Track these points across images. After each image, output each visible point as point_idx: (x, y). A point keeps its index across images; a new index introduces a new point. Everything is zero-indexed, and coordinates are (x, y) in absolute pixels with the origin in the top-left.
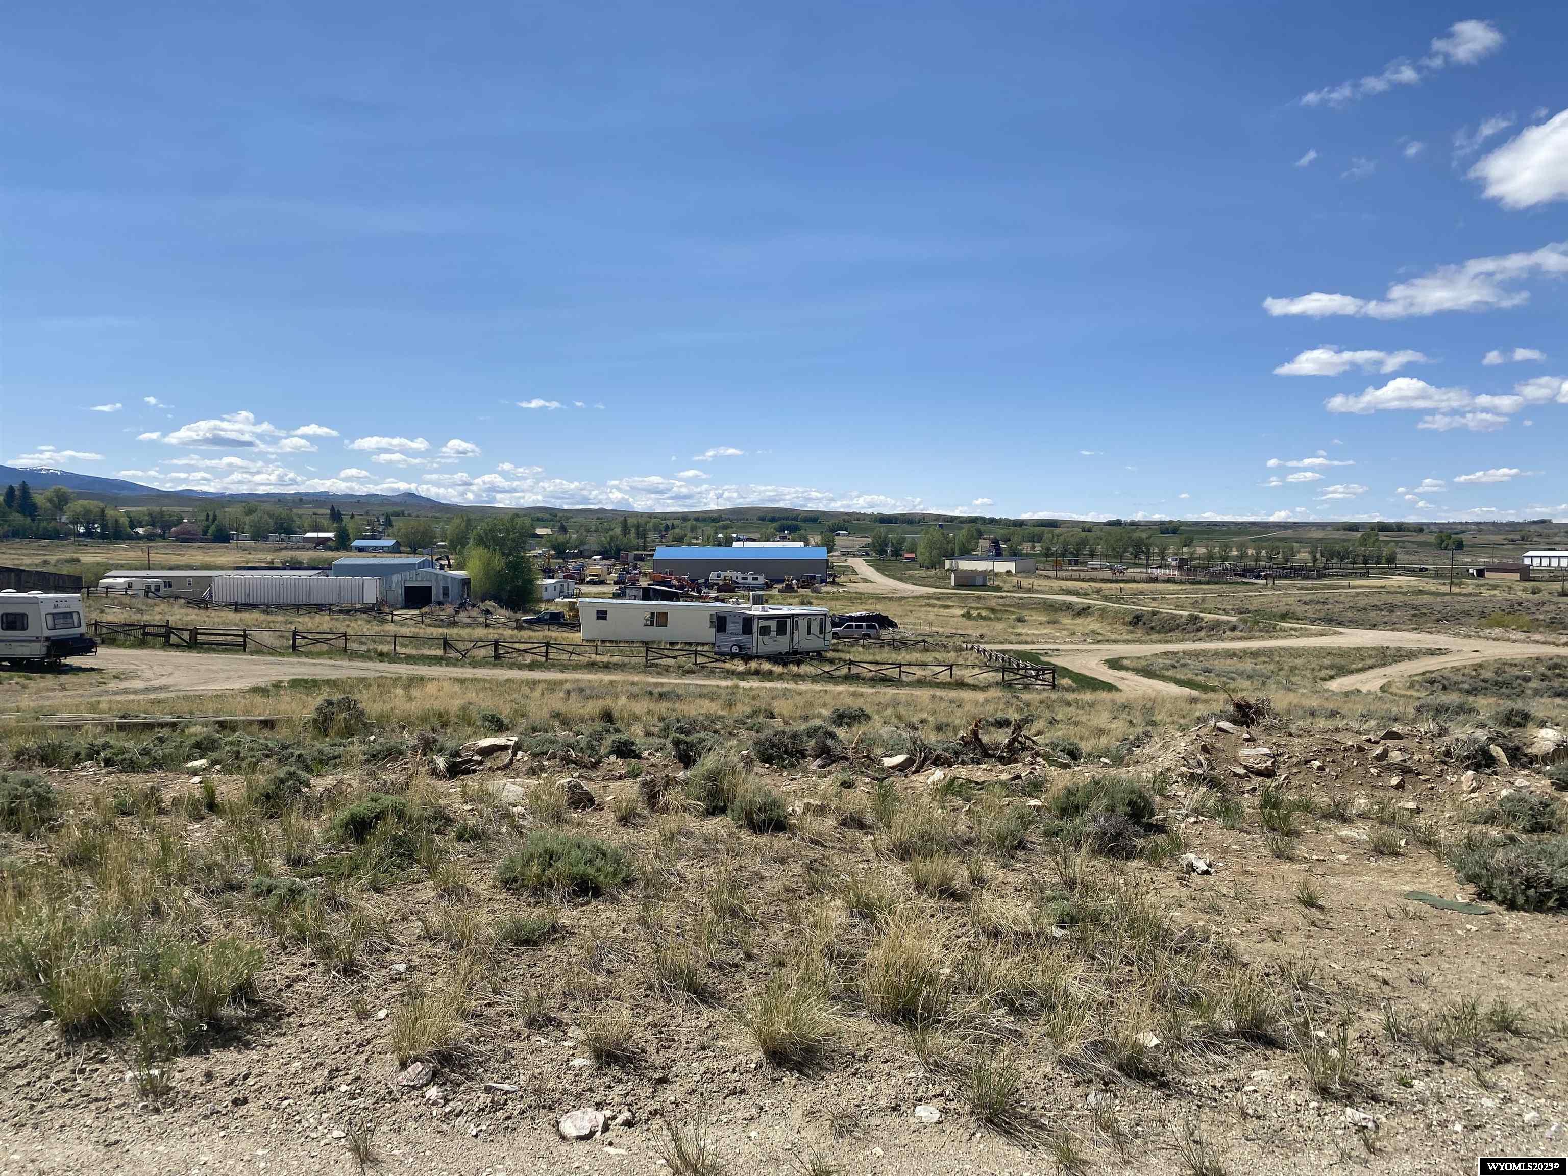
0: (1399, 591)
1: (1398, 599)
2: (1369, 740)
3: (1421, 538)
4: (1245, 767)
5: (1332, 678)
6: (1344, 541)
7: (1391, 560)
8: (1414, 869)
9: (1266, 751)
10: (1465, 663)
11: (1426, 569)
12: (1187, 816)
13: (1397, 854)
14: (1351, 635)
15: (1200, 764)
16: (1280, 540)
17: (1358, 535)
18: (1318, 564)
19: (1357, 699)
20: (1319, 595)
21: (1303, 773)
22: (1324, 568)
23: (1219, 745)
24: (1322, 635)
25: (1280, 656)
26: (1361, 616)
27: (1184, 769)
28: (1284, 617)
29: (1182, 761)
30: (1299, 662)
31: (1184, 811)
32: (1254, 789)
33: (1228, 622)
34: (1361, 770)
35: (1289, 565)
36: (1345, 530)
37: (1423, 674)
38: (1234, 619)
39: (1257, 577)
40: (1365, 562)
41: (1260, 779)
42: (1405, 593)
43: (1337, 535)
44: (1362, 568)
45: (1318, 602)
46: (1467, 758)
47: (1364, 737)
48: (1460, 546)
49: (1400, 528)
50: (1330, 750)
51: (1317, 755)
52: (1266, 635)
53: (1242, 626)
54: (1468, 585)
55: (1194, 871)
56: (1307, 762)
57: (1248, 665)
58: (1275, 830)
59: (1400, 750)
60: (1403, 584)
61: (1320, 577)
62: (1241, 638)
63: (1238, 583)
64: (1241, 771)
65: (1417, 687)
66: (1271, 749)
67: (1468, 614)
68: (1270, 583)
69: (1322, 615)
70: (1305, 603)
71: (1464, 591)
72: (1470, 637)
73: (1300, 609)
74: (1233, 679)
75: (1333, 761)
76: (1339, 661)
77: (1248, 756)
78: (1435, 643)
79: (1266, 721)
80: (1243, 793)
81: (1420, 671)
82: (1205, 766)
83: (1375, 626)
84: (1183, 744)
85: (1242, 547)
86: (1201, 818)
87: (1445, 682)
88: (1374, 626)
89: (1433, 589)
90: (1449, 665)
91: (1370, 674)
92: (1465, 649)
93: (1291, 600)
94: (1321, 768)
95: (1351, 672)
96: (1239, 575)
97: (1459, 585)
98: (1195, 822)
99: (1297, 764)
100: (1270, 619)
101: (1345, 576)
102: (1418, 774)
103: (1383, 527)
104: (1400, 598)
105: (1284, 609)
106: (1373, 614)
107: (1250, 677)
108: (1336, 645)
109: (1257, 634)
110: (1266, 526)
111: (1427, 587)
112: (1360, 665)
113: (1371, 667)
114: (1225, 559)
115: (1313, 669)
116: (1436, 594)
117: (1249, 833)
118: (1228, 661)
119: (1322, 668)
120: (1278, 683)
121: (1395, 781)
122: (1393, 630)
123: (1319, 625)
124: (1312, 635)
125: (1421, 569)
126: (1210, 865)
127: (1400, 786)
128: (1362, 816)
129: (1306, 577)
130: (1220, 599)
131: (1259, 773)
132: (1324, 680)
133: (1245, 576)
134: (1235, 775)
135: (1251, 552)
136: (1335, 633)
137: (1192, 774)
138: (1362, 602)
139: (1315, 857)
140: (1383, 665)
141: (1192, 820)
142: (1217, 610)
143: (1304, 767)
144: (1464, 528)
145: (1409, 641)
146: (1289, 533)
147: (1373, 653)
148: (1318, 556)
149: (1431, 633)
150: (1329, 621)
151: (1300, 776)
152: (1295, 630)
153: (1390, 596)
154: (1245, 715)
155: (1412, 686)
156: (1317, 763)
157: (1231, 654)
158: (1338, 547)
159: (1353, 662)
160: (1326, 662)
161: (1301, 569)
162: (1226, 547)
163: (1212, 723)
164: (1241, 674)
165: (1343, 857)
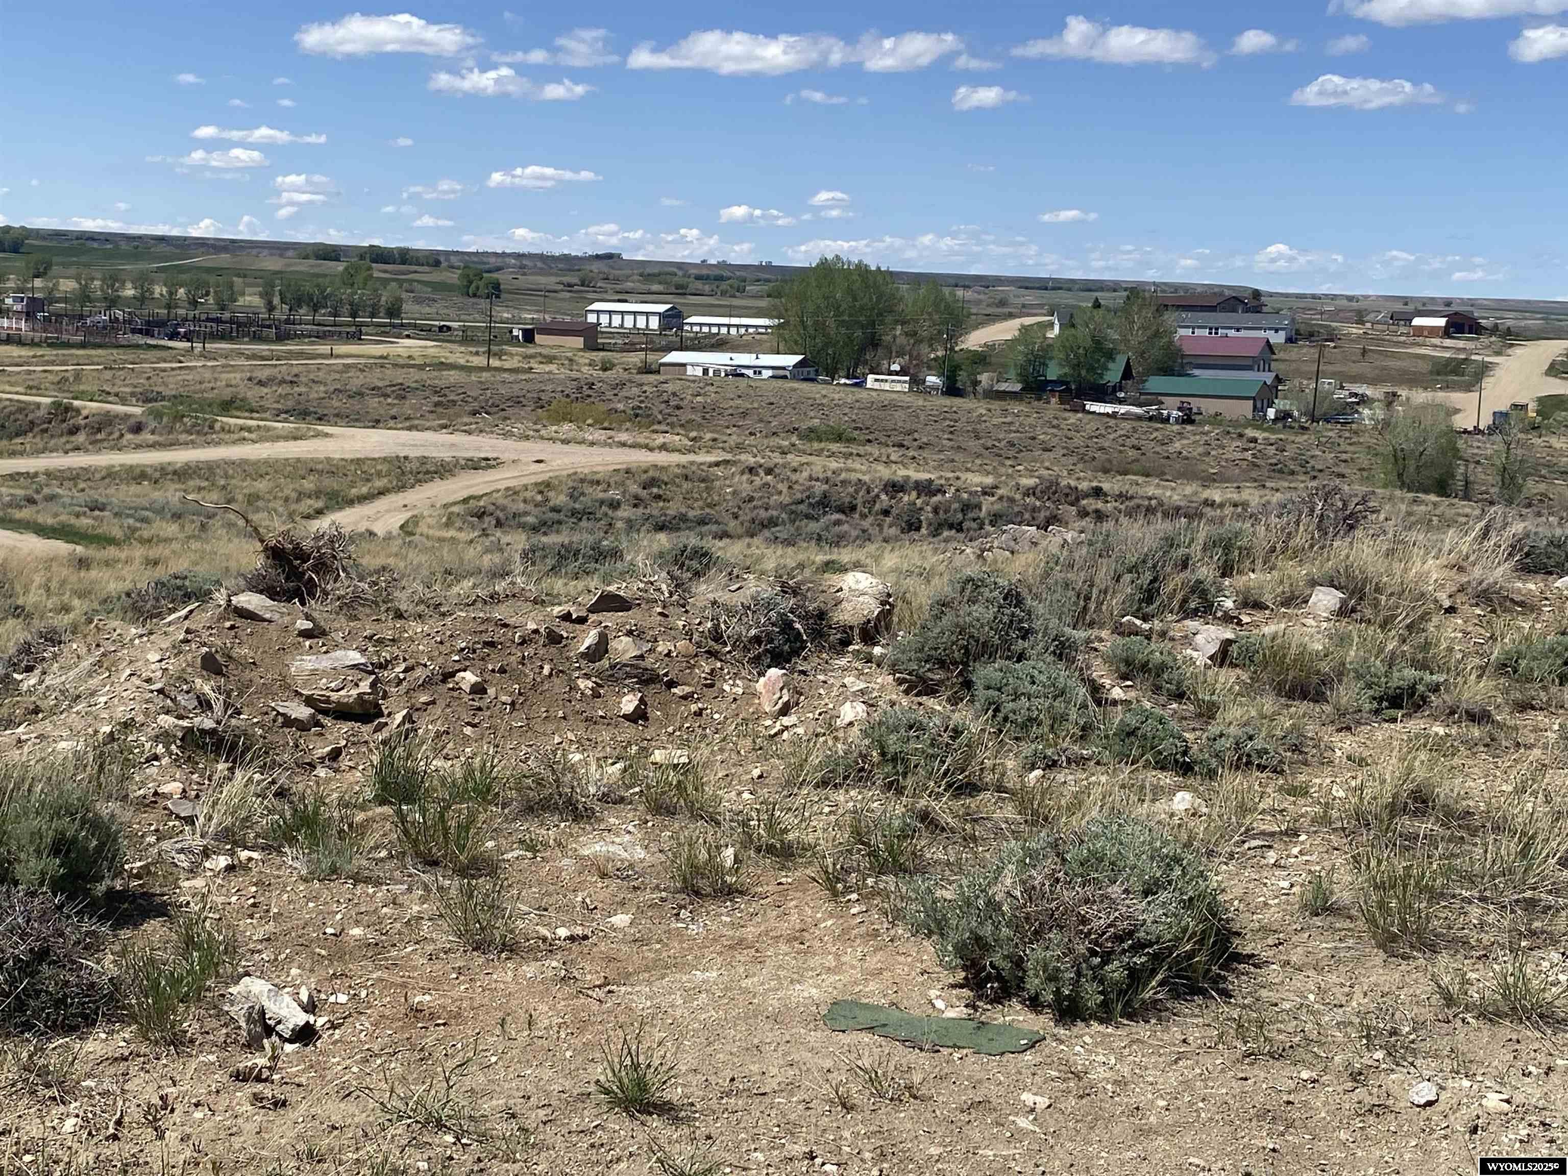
0: (408, 364)
1: (411, 377)
2: (567, 617)
3: (436, 276)
4: (309, 701)
5: (319, 512)
6: (318, 276)
7: (394, 311)
8: (784, 928)
9: (355, 657)
10: (525, 481)
11: (449, 328)
12: (206, 853)
13: (729, 893)
14: (343, 436)
15: (204, 704)
16: (209, 270)
17: (340, 267)
18: (277, 314)
19: (372, 547)
20: (283, 369)
21: (441, 703)
22: (287, 321)
23: (243, 651)
24: (295, 438)
25: (227, 476)
26: (355, 405)
27: (166, 721)
28: (228, 406)
29: (160, 701)
30: (262, 486)
31: (198, 843)
32: (335, 755)
33: (128, 416)
34: (559, 685)
35: (227, 315)
36: (318, 257)
37: (465, 501)
38: (137, 410)
39: (173, 336)
40: (354, 315)
41: (345, 727)
42: (421, 367)
43: (304, 266)
44: (348, 325)
45: (283, 382)
46: (757, 640)
47: (557, 610)
48: (495, 292)
49: (404, 257)
50: (491, 644)
51: (469, 658)
52: (200, 439)
53: (153, 424)
54: (511, 355)
55: (269, 1031)
56: (448, 676)
57: (171, 494)
58: (435, 863)
59: (630, 633)
60: (416, 353)
61: (281, 338)
62: (153, 446)
63: (138, 346)
64: (302, 712)
65: (458, 524)
66: (363, 651)
67: (518, 402)
68: (198, 346)
69: (290, 404)
70: (261, 383)
71: (507, 365)
72: (527, 438)
73: (253, 394)
74: (144, 520)
75: (502, 671)
76: (331, 483)
77: (313, 673)
78: (479, 449)
79: (342, 587)
80: (312, 766)
81: (460, 496)
82: (218, 708)
83: (378, 421)
84: (154, 656)
85: (142, 281)
86: (244, 854)
87: (501, 515)
88: (376, 423)
89: (462, 362)
90: (502, 486)
91: (382, 504)
92: (523, 458)
93: (236, 377)
94: (479, 689)
95: (351, 503)
96: (140, 332)
97: (499, 355)
98: (230, 868)
99: (427, 683)
100: (203, 411)
101: (321, 337)
102: (671, 684)
103: (379, 255)
104: (415, 374)
105: (227, 394)
106: (373, 402)
107: (177, 516)
108: (321, 456)
109: (183, 437)
110: (185, 245)
111: (452, 359)
112: (364, 490)
113: (382, 493)
114: (112, 302)
115: (287, 500)
116: (468, 369)
117: (378, 883)
118: (134, 489)
119: (301, 495)
120: (230, 525)
121: (629, 703)
122: (409, 429)
123: (286, 421)
124: (277, 438)
125: (441, 328)
126: (310, 1007)
127: (639, 716)
128: (610, 799)
129: (257, 338)
130: (108, 374)
131: (343, 713)
132: (308, 517)
133: (148, 333)
134: (289, 722)
135: (159, 290)
136: (318, 435)
137: (189, 731)
138: (357, 381)
139: (563, 932)
140: (401, 488)
141: (222, 861)
142: (104, 395)
143: (442, 688)
144: (499, 262)
145: (435, 445)
146: (224, 259)
147: (384, 468)
148: (276, 301)
149: (469, 433)
150: (303, 414)
151: (437, 711)
152: (249, 430)
153: (400, 371)
154: (294, 574)
155: (448, 525)
156: (469, 678)
157: (139, 475)
158: (308, 287)
159: (353, 484)
160: (308, 485)
161: (250, 323)
162: (114, 279)
163: (220, 597)
164: (160, 511)
165: (621, 920)
